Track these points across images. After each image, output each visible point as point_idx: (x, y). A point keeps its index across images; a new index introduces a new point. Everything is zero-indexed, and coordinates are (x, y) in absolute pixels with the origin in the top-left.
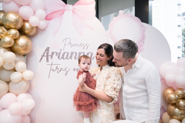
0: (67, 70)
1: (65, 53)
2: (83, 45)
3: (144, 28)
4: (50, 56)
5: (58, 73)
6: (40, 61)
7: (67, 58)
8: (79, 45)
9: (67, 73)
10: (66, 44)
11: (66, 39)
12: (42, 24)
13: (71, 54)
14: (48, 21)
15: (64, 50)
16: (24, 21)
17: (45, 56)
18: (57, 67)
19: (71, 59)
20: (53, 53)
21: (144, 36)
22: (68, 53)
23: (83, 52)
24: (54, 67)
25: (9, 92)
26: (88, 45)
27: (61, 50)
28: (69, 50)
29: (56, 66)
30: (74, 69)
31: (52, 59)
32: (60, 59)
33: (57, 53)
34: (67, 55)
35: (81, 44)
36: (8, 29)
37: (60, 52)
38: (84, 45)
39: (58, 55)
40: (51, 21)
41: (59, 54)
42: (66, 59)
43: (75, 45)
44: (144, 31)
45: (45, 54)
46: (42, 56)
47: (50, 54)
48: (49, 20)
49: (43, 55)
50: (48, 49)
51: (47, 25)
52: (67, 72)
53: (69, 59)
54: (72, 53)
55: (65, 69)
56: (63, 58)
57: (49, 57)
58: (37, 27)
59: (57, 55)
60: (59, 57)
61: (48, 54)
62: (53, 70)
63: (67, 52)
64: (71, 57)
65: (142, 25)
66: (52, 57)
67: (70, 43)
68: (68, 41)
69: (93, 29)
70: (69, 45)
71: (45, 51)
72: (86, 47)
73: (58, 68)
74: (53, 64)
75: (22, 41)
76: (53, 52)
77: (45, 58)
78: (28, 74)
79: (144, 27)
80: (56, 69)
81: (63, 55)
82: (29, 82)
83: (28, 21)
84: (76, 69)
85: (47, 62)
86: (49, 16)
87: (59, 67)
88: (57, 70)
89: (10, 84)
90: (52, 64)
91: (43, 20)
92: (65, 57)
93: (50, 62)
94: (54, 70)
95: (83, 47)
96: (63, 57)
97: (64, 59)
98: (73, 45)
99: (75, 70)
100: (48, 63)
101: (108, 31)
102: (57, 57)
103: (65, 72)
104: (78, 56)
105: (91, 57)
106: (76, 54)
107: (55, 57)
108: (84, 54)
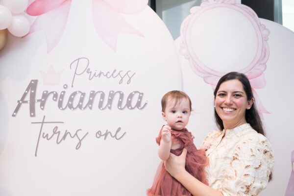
0: (81, 135)
1: (74, 94)
2: (119, 74)
3: (265, 32)
4: (38, 101)
5: (58, 143)
6: (13, 115)
7: (80, 106)
8: (109, 75)
9: (80, 143)
10: (77, 73)
11: (79, 59)
13: (90, 97)
14: (35, 17)
15: (72, 86)
17: (26, 102)
18: (57, 128)
19: (91, 108)
20: (45, 96)
21: (265, 49)
22: (84, 94)
23: (119, 92)
24: (48, 129)
26: (130, 74)
27: (66, 87)
28: (85, 85)
29: (54, 125)
30: (98, 133)
31: (43, 109)
32: (63, 109)
33: (56, 95)
34: (82, 100)
35: (115, 71)
37: (64, 92)
38: (122, 74)
39: (59, 98)
40: (42, 17)
41: (62, 97)
42: (78, 109)
43: (100, 75)
44: (265, 39)
45: (28, 98)
46: (18, 101)
47: (39, 96)
48: (37, 14)
49: (22, 100)
50: (33, 85)
51: (32, 27)
52: (80, 141)
53: (84, 108)
54: (93, 95)
55: (76, 134)
56: (70, 106)
57: (37, 105)
58: (6, 32)
59: (56, 100)
60: (60, 105)
61: (33, 96)
62: (47, 135)
63: (80, 92)
64: (91, 102)
65: (260, 26)
66: (43, 104)
67: (88, 71)
68: (83, 64)
69: (143, 36)
70: (86, 75)
71: (28, 90)
72: (126, 79)
73: (59, 132)
74: (45, 121)
76: (47, 91)
77: (25, 107)
79: (265, 28)
80: (54, 133)
81: (71, 99)
84: (103, 133)
85: (31, 116)
86: (38, 6)
87: (62, 129)
88: (56, 136)
90: (43, 123)
91: (21, 14)
92: (76, 103)
93: (39, 117)
94: (49, 138)
95: (119, 78)
96: (72, 104)
97: (74, 109)
98: (95, 75)
99: (101, 135)
100: (34, 119)
101: (179, 40)
102: (57, 103)
104: (107, 101)
105: (138, 104)
106: (103, 96)
107: (50, 102)
108: (122, 96)
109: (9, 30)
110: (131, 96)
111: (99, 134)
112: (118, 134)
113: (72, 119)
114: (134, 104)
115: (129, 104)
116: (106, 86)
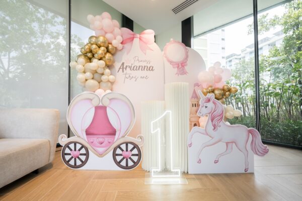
0: (136, 77)
1: (134, 67)
5: (130, 80)
6: (118, 72)
8: (144, 61)
10: (135, 60)
11: (135, 57)
12: (120, 46)
15: (134, 64)
16: (109, 43)
19: (139, 70)
20: (127, 67)
24: (127, 76)
25: (99, 88)
26: (150, 61)
27: (132, 64)
28: (137, 64)
29: (129, 75)
31: (126, 70)
34: (137, 68)
35: (146, 60)
36: (99, 47)
37: (132, 66)
38: (148, 61)
39: (130, 67)
40: (126, 46)
42: (136, 70)
44: (187, 52)
45: (122, 67)
47: (125, 67)
48: (124, 44)
49: (120, 68)
50: (123, 64)
51: (123, 47)
54: (139, 67)
56: (133, 69)
57: (124, 69)
58: (116, 48)
60: (131, 69)
63: (136, 66)
65: (186, 49)
68: (137, 58)
69: (153, 51)
70: (138, 61)
71: (121, 65)
72: (149, 63)
74: (127, 74)
75: (108, 55)
77: (121, 70)
78: (111, 77)
82: (112, 83)
83: (111, 44)
85: (123, 72)
86: (124, 42)
87: (131, 76)
88: (130, 78)
89: (101, 83)
91: (120, 44)
93: (125, 73)
94: (128, 78)
98: (140, 61)
103: (135, 79)
104: (143, 68)
105: (152, 70)
106: (142, 67)
107: (128, 69)
108: (147, 67)
109: (118, 48)
110: (150, 67)
111: (141, 77)
112: (146, 77)
113: (134, 73)
114: (151, 69)
115: (149, 70)
116: (143, 64)
